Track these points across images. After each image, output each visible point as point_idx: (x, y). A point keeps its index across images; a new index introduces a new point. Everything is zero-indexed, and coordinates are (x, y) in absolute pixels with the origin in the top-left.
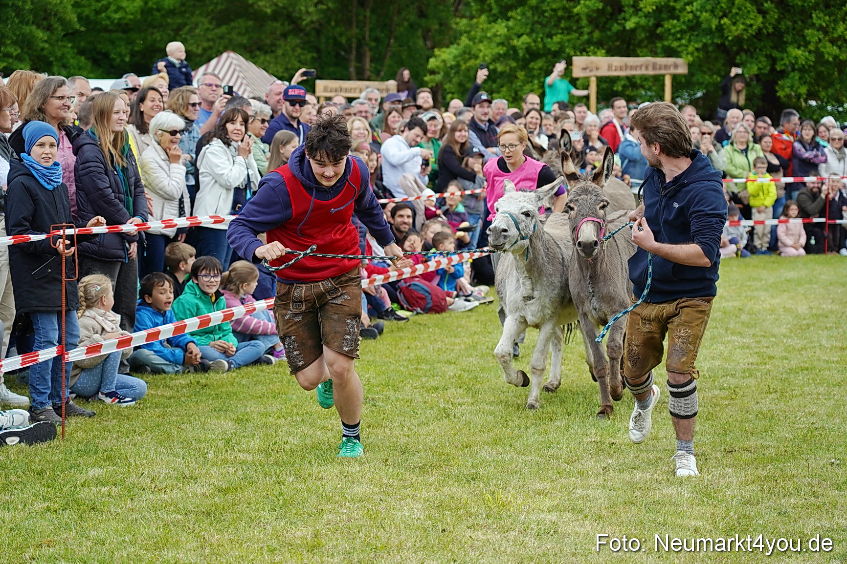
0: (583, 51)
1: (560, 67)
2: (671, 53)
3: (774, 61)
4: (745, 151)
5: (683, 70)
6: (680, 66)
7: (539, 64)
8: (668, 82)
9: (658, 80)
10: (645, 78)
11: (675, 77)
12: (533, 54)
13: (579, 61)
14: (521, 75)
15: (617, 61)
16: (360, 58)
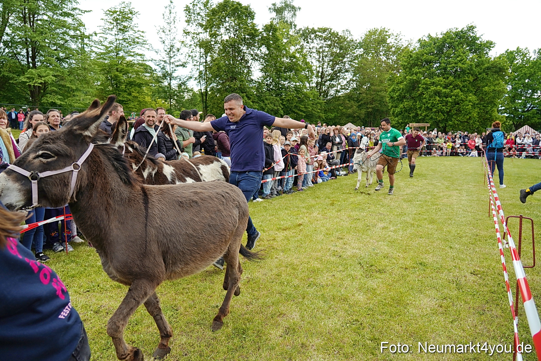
0: (411, 123)
1: (408, 125)
2: (427, 122)
3: (446, 124)
4: (441, 139)
5: (429, 126)
6: (429, 125)
7: (403, 125)
8: (426, 127)
9: (425, 127)
10: (422, 127)
11: (427, 127)
12: (402, 123)
13: (410, 124)
14: (400, 126)
15: (417, 124)
16: (370, 124)
